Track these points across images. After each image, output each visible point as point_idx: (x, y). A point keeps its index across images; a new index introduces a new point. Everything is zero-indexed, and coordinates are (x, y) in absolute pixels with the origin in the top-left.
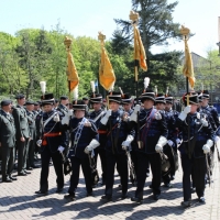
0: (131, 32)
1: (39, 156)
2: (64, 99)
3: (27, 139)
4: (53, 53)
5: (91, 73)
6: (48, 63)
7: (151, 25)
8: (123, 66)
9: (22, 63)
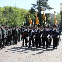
0: (36, 7)
1: (9, 42)
2: (16, 26)
3: (5, 37)
4: (14, 13)
5: (24, 19)
6: (12, 16)
7: (41, 6)
8: (33, 17)
9: (5, 16)
